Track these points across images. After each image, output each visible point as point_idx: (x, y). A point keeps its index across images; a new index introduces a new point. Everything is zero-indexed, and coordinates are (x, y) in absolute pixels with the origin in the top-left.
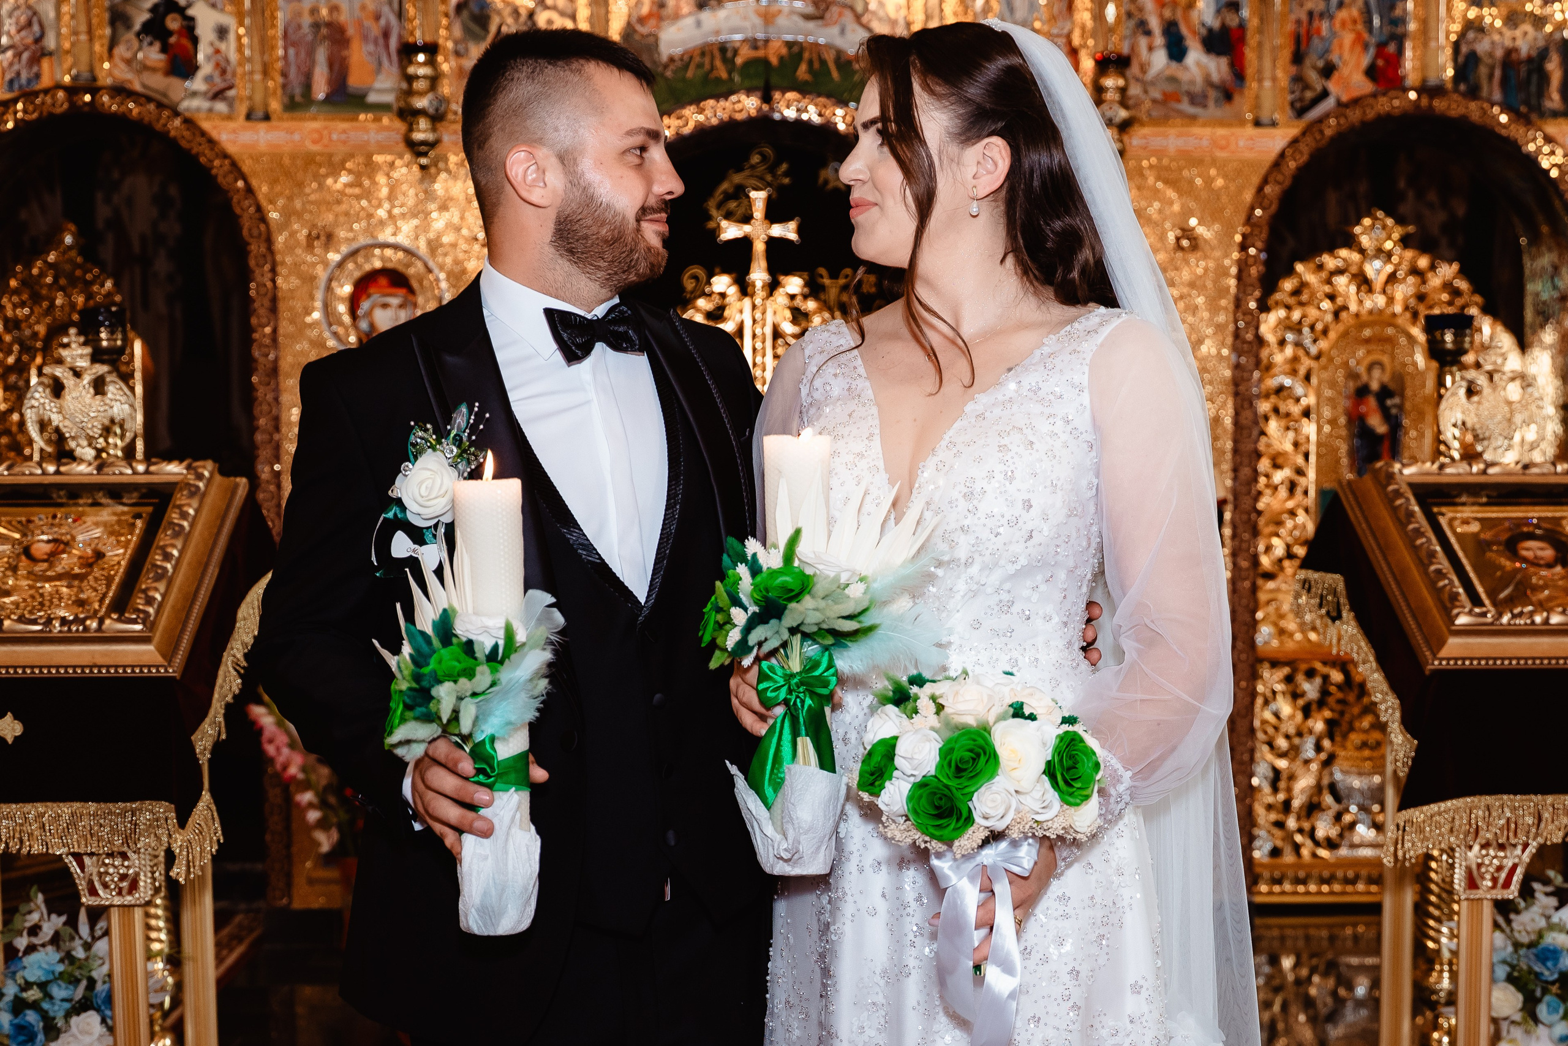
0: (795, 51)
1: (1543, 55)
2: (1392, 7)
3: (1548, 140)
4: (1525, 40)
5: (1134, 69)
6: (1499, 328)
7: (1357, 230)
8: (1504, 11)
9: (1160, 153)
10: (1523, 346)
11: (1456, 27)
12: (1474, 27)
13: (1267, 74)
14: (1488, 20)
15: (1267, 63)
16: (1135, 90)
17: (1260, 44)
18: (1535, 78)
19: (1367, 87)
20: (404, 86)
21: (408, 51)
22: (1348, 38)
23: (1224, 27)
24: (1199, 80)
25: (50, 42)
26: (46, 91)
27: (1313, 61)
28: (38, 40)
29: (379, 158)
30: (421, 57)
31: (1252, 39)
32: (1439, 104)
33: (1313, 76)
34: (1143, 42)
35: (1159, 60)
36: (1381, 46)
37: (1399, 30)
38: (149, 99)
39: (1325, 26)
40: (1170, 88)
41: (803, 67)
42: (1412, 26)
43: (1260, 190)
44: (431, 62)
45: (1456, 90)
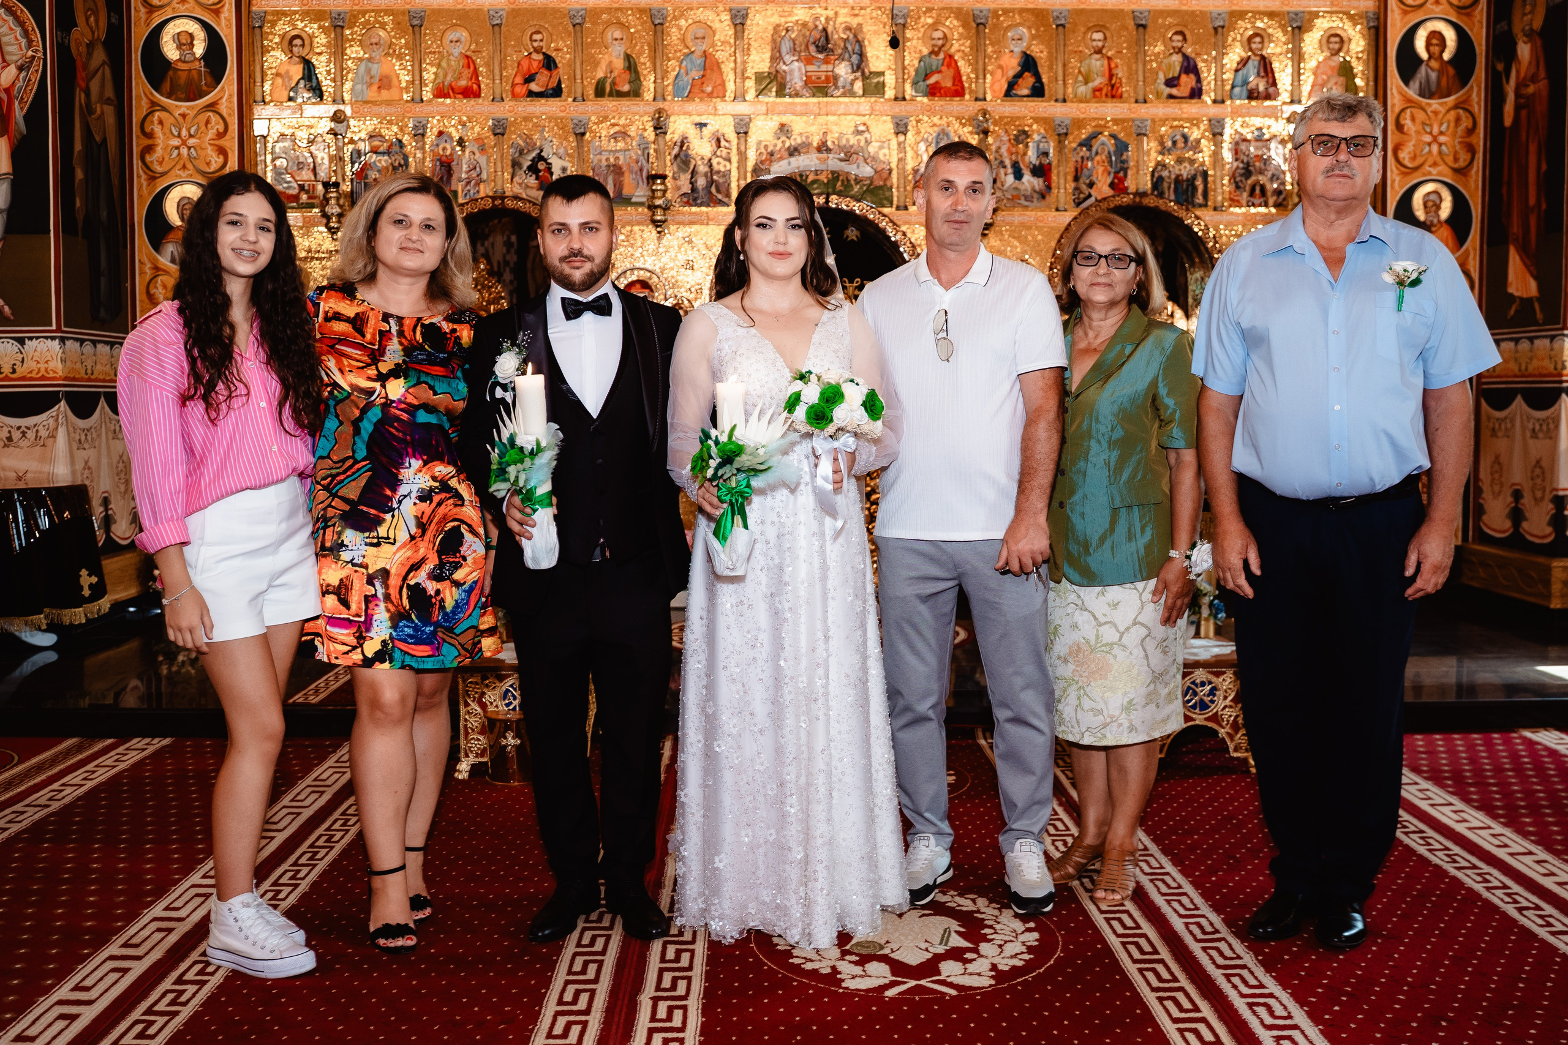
0: (835, 176)
1: (1194, 177)
2: (1122, 155)
3: (1197, 218)
4: (1185, 171)
6: (1176, 307)
9: (1011, 224)
10: (1188, 316)
11: (1152, 164)
12: (1162, 165)
13: (1062, 186)
14: (1167, 161)
15: (1062, 181)
17: (1058, 173)
19: (1110, 192)
20: (650, 193)
21: (652, 178)
22: (1101, 169)
24: (1029, 189)
25: (484, 176)
26: (482, 199)
27: (1084, 180)
29: (636, 228)
30: (659, 181)
31: (1054, 172)
32: (1146, 201)
33: (1084, 187)
34: (1002, 171)
35: (1010, 179)
36: (1116, 173)
38: (530, 202)
39: (1090, 164)
40: (1015, 193)
41: (839, 183)
42: (1132, 164)
43: (1059, 241)
44: (663, 183)
45: (1152, 194)
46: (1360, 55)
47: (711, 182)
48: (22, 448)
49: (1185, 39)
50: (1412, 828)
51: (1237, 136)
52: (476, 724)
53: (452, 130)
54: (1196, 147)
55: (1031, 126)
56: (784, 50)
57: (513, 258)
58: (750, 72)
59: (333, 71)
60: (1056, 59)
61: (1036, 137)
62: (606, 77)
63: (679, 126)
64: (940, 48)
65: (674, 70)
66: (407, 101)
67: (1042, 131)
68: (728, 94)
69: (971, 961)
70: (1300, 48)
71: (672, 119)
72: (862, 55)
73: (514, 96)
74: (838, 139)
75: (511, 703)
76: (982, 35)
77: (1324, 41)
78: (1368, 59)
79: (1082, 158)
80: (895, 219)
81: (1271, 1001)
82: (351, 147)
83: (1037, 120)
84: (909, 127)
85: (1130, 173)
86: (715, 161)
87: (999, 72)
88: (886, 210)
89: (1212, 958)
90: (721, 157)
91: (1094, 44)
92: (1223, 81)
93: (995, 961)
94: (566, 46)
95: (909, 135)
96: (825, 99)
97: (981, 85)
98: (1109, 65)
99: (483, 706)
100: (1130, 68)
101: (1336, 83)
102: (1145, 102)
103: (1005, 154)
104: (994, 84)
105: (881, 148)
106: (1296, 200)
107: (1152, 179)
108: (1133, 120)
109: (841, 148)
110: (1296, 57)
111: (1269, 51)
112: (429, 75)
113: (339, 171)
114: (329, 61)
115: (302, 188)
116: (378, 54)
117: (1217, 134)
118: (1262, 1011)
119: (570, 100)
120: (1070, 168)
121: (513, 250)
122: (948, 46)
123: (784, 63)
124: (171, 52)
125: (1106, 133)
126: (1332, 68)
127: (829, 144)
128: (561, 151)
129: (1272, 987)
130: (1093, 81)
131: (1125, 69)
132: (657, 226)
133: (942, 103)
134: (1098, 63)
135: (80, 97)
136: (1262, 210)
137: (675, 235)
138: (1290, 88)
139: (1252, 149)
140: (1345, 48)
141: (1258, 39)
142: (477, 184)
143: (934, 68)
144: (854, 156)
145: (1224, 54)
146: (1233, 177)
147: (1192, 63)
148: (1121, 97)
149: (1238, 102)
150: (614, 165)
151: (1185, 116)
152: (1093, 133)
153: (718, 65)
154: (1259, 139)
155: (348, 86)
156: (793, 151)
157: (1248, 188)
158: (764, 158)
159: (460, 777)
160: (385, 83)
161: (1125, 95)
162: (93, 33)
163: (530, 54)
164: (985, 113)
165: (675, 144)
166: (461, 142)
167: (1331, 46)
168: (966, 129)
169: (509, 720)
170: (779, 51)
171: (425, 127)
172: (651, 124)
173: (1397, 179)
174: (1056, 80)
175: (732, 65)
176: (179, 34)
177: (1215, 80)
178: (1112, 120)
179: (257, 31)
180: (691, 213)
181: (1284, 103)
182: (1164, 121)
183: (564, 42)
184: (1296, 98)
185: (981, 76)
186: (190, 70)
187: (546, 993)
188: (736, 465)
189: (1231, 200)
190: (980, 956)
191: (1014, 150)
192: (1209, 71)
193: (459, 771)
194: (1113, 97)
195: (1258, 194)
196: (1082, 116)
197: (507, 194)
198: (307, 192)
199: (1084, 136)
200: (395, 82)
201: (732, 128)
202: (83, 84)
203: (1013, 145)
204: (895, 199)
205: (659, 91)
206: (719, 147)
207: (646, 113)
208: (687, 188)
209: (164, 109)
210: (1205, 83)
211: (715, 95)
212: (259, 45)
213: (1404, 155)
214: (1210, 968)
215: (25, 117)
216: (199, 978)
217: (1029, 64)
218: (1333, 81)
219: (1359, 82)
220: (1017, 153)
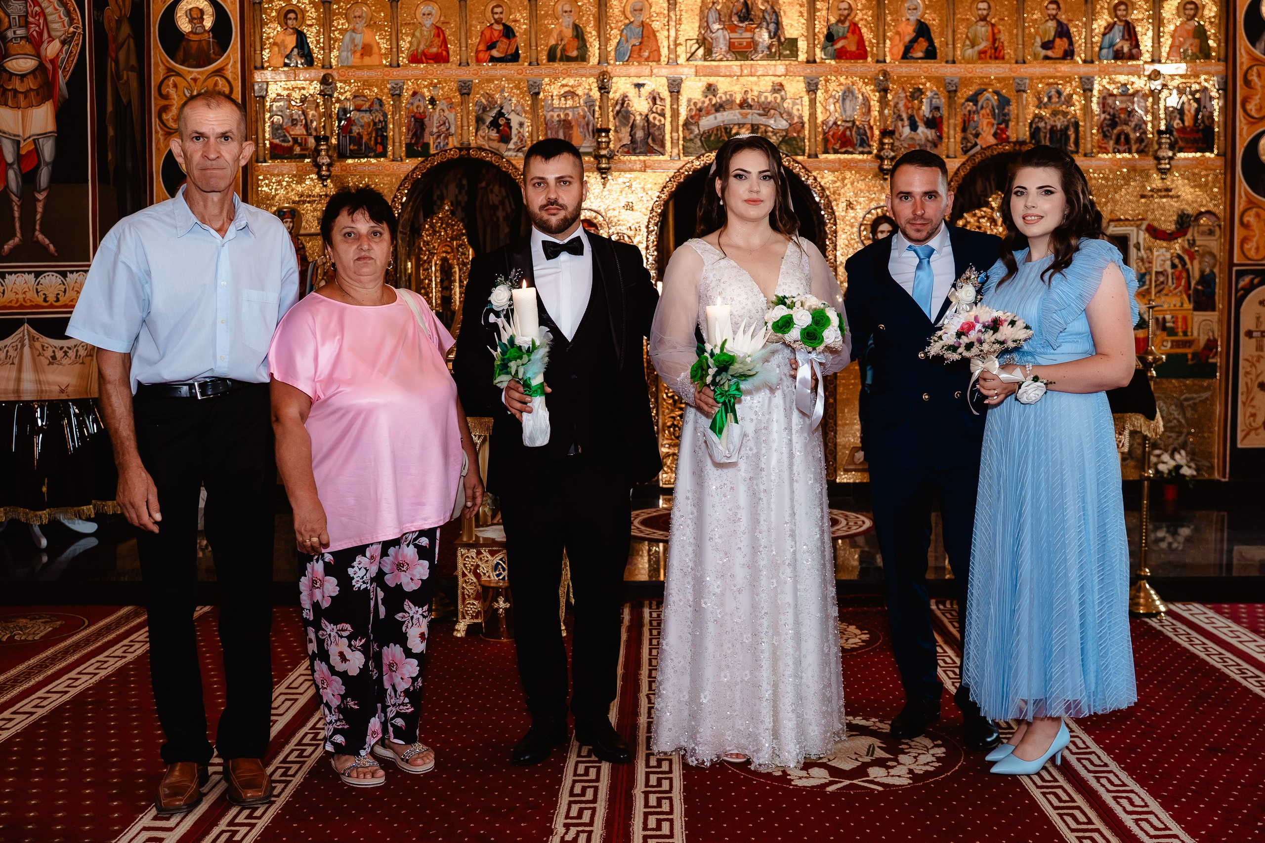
1: (1067, 128)
2: (1004, 109)
4: (1060, 122)
5: (897, 135)
7: (990, 199)
8: (1050, 112)
15: (952, 132)
16: (897, 143)
18: (1063, 137)
21: (598, 132)
22: (985, 121)
23: (933, 116)
24: (923, 139)
25: (452, 130)
26: (450, 150)
27: (971, 131)
28: (447, 130)
30: (603, 134)
31: (945, 123)
34: (900, 123)
35: (907, 131)
37: (1007, 118)
38: (492, 152)
40: (911, 143)
42: (1012, 116)
45: (1030, 142)
46: (1213, 20)
47: (648, 134)
48: (64, 365)
49: (1059, 8)
50: (1250, 674)
51: (1105, 91)
52: (472, 591)
53: (425, 90)
54: (1069, 101)
55: (925, 84)
56: (711, 20)
57: (464, 198)
58: (681, 40)
59: (322, 40)
60: (947, 26)
61: (929, 94)
62: (557, 45)
63: (621, 86)
64: (846, 17)
65: (616, 37)
66: (386, 66)
67: (935, 89)
68: (662, 59)
69: (892, 767)
70: (1160, 14)
71: (615, 79)
72: (778, 24)
73: (479, 61)
74: (759, 96)
75: (500, 574)
76: (882, 6)
77: (1181, 8)
78: (1220, 23)
79: (969, 111)
80: (807, 165)
81: (1131, 795)
82: (337, 105)
83: (928, 79)
84: (820, 86)
85: (1011, 124)
86: (651, 117)
87: (897, 37)
88: (799, 158)
89: (1084, 766)
90: (657, 113)
91: (980, 12)
92: (1092, 43)
93: (912, 767)
94: (523, 17)
95: (819, 93)
96: (746, 62)
97: (881, 50)
98: (993, 30)
99: (478, 576)
100: (1011, 33)
101: (1191, 45)
102: (1024, 62)
103: (902, 109)
104: (891, 49)
105: (794, 104)
106: (1156, 147)
107: (1030, 130)
108: (1014, 79)
109: (760, 105)
110: (1156, 23)
111: (1133, 17)
112: (404, 45)
113: (328, 127)
114: (318, 32)
115: (295, 140)
116: (360, 25)
117: (1087, 90)
118: (1125, 802)
119: (526, 64)
120: (959, 119)
121: (464, 192)
122: (853, 15)
123: (711, 31)
124: (184, 25)
125: (990, 90)
126: (1188, 31)
127: (750, 101)
128: (519, 108)
129: (1132, 785)
130: (978, 45)
131: (1007, 34)
132: (602, 173)
133: (847, 65)
134: (983, 29)
135: (111, 66)
136: (1127, 155)
137: (617, 180)
138: (1150, 49)
139: (1117, 103)
140: (1199, 14)
141: (1123, 7)
142: (446, 137)
143: (841, 34)
144: (772, 112)
145: (1093, 20)
146: (1101, 128)
147: (1065, 28)
148: (1003, 58)
149: (1105, 62)
150: (564, 120)
151: (1058, 74)
152: (980, 90)
153: (654, 33)
154: (1125, 94)
155: (335, 53)
156: (719, 108)
157: (1113, 137)
158: (693, 113)
159: (459, 635)
160: (367, 50)
161: (1007, 57)
162: (121, 11)
163: (492, 25)
164: (885, 74)
165: (617, 103)
166: (432, 101)
167: (1187, 12)
168: (868, 88)
169: (500, 587)
170: (707, 22)
171: (401, 88)
172: (596, 85)
173: (1245, 128)
174: (947, 44)
175: (666, 33)
176: (191, 10)
177: (1085, 43)
178: (995, 78)
179: (257, 6)
180: (630, 161)
181: (1146, 62)
182: (1041, 79)
183: (521, 14)
184: (1156, 58)
185: (882, 42)
186: (200, 41)
187: (559, 789)
188: (731, 372)
189: (1100, 147)
190: (899, 764)
191: (910, 105)
192: (1080, 35)
193: (457, 630)
194: (996, 58)
195: (1123, 142)
196: (969, 75)
197: (472, 145)
198: (300, 145)
199: (971, 93)
200: (375, 49)
201: (666, 88)
202: (113, 55)
203: (909, 101)
204: (807, 148)
205: (602, 56)
206: (655, 103)
207: (591, 75)
208: (627, 140)
209: (178, 74)
210: (1076, 45)
211: (651, 59)
212: (259, 18)
213: (1251, 107)
214: (1083, 773)
215: (67, 84)
216: (283, 778)
217: (922, 30)
218: (1189, 42)
219: (1211, 43)
220: (913, 107)
